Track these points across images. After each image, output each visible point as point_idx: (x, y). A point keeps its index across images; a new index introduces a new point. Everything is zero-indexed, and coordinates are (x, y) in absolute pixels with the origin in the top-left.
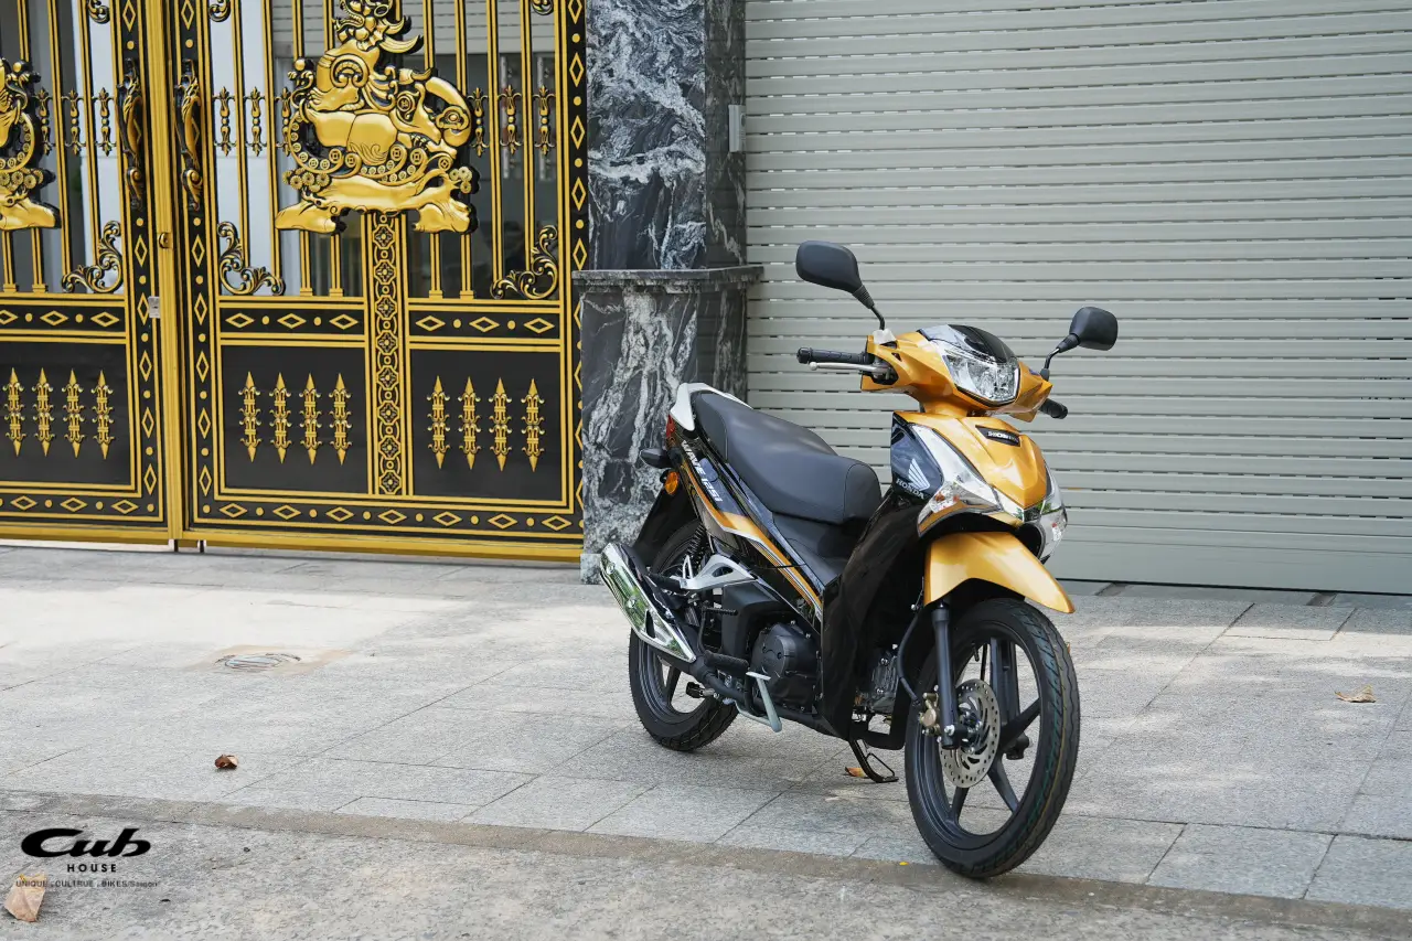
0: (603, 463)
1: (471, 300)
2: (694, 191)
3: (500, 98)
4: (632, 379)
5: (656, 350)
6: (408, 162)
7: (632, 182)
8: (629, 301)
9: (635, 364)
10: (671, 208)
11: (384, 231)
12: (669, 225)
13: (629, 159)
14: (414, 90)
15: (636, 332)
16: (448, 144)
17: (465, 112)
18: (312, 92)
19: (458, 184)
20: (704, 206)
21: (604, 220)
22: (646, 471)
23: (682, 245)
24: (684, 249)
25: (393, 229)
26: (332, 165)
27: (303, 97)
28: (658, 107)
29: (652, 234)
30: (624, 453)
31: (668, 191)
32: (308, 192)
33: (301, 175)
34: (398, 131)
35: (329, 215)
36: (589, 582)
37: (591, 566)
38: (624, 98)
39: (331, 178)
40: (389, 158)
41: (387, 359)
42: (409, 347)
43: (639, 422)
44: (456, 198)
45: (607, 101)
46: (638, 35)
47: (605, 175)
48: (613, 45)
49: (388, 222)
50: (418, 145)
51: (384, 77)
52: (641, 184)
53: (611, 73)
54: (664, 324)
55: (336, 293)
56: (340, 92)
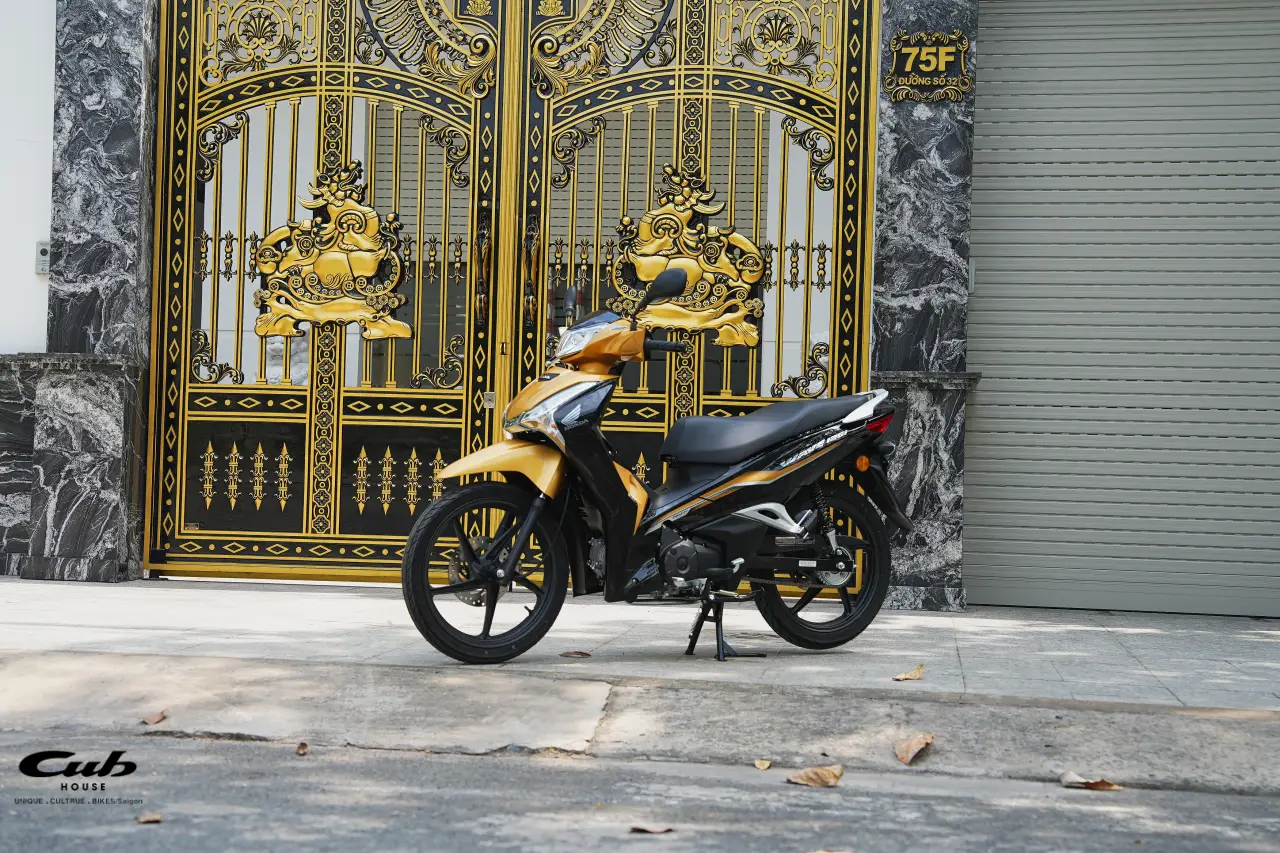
2: (959, 316)
4: (910, 453)
5: (931, 431)
6: (711, 293)
7: (908, 310)
8: (911, 395)
9: (914, 441)
12: (937, 341)
13: (907, 292)
15: (916, 418)
16: (743, 281)
17: (759, 258)
18: (635, 241)
19: (752, 311)
20: (964, 327)
21: (884, 336)
22: (920, 522)
24: (948, 359)
25: (694, 343)
27: (627, 244)
28: (931, 255)
29: (923, 347)
31: (937, 316)
33: (622, 302)
34: (704, 271)
38: (905, 248)
39: (645, 304)
40: (695, 290)
43: (915, 485)
44: (747, 321)
45: (891, 250)
46: (918, 203)
47: (886, 303)
48: (897, 209)
49: (690, 338)
50: (720, 281)
51: (694, 231)
52: (916, 311)
53: (895, 230)
54: (939, 412)
55: (643, 391)
56: (658, 242)
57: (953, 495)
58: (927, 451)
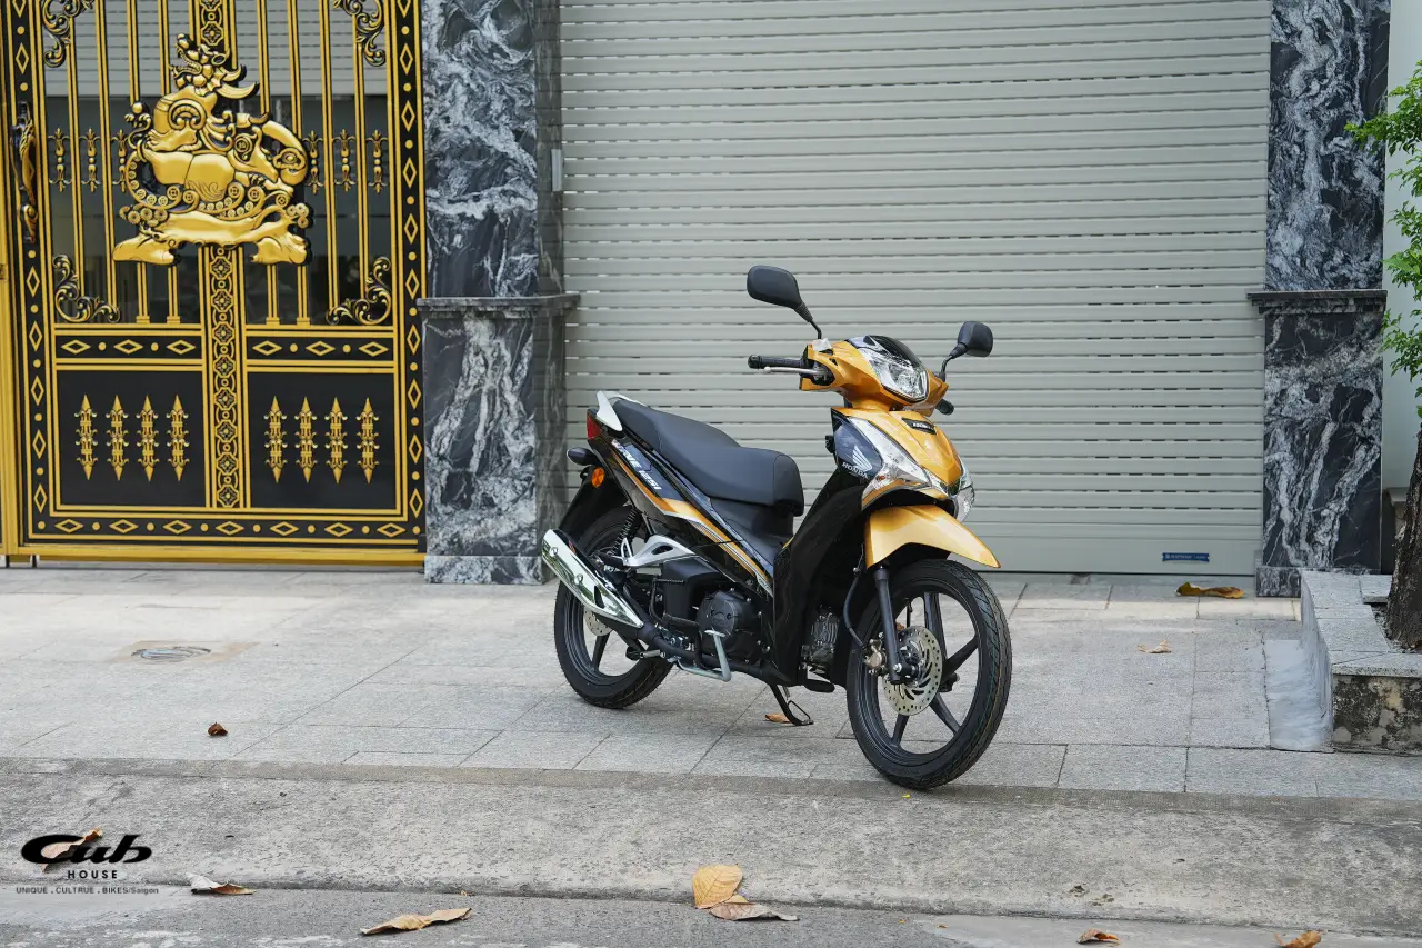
0: (445, 473)
1: (306, 326)
2: (527, 227)
3: (335, 141)
4: (472, 396)
5: (495, 370)
6: (246, 199)
7: (468, 218)
8: (470, 325)
9: (476, 382)
10: (505, 242)
11: (221, 262)
12: (504, 258)
13: (465, 197)
14: (252, 133)
15: (476, 354)
16: (284, 182)
17: (301, 153)
18: (150, 133)
19: (295, 220)
20: (536, 239)
21: (442, 252)
22: (486, 480)
23: (516, 275)
24: (518, 278)
25: (231, 260)
26: (170, 201)
27: (140, 138)
28: (492, 151)
29: (488, 264)
30: (466, 463)
31: (502, 226)
32: (146, 226)
33: (139, 211)
34: (236, 170)
35: (168, 248)
36: (433, 582)
37: (435, 567)
38: (460, 143)
39: (169, 213)
40: (227, 195)
41: (225, 382)
42: (246, 370)
43: (479, 435)
44: (292, 233)
45: (444, 144)
46: (473, 86)
47: (442, 211)
48: (449, 95)
49: (226, 254)
50: (255, 183)
51: (221, 121)
52: (476, 220)
53: (447, 120)
54: (503, 345)
55: (173, 320)
56: (178, 134)
57: (523, 446)
58: (492, 393)
